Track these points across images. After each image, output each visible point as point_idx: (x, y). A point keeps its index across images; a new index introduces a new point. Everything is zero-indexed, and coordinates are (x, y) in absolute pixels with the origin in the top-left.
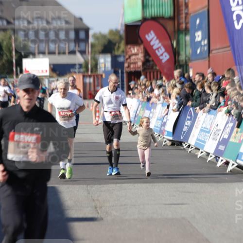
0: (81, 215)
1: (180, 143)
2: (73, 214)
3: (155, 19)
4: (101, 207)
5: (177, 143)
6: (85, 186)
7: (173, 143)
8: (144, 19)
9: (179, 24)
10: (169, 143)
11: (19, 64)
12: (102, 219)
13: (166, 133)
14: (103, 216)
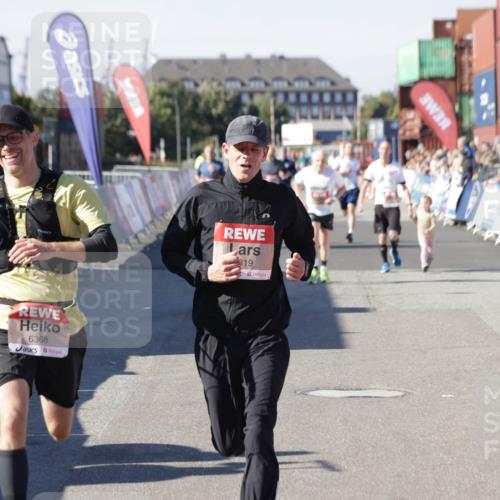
0: (351, 306)
1: (464, 223)
2: (341, 303)
3: (433, 79)
4: (373, 296)
5: (460, 223)
6: (354, 272)
7: (456, 223)
8: (422, 79)
9: (462, 85)
10: (452, 223)
11: (278, 131)
12: (375, 310)
13: (447, 211)
14: (376, 306)
